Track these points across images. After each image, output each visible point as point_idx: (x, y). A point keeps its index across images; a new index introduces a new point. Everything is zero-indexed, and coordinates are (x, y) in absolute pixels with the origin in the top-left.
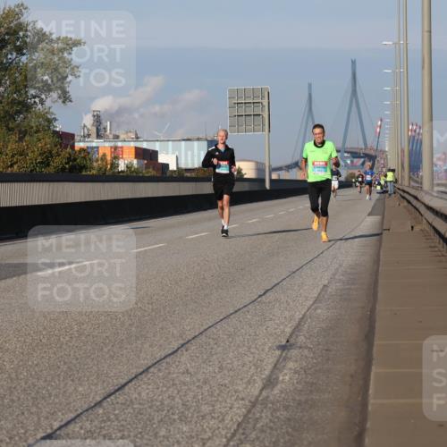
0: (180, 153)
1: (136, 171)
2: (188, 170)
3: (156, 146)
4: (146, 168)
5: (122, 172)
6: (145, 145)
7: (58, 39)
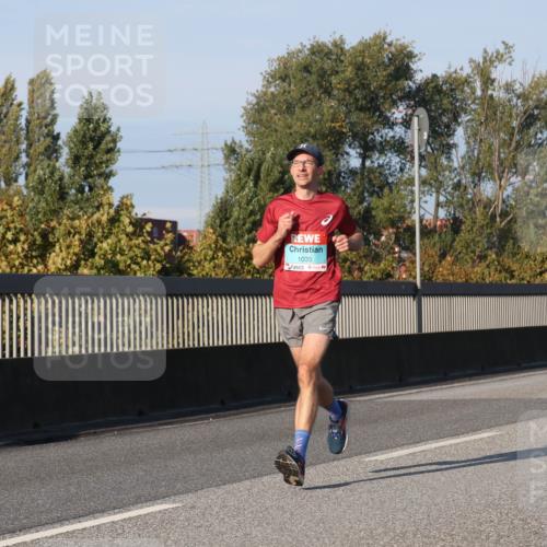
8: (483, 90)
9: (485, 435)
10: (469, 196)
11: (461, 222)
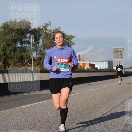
0: (101, 65)
1: (89, 70)
2: (103, 69)
3: (94, 63)
4: (92, 69)
5: (86, 70)
6: (91, 63)
7: (69, 36)
8: (45, 31)
9: (46, 101)
10: (43, 53)
11: (41, 58)
